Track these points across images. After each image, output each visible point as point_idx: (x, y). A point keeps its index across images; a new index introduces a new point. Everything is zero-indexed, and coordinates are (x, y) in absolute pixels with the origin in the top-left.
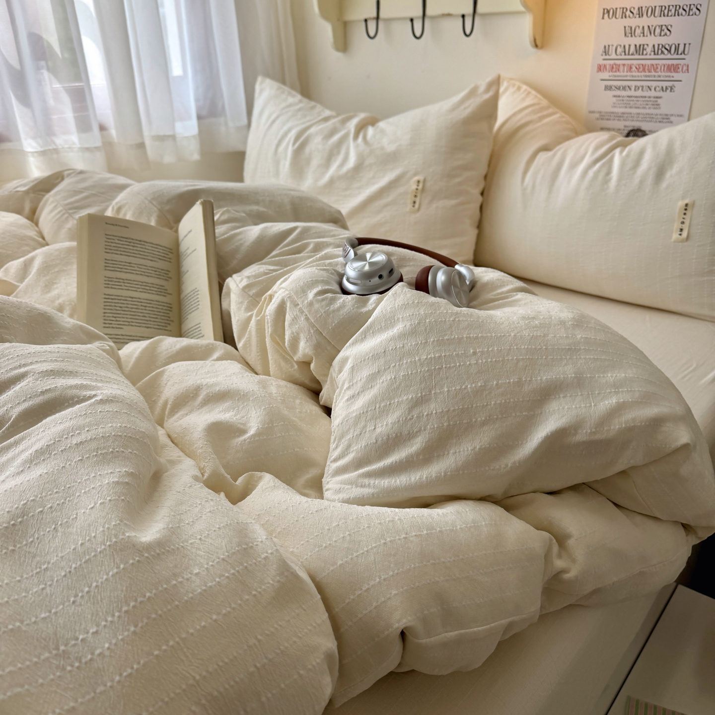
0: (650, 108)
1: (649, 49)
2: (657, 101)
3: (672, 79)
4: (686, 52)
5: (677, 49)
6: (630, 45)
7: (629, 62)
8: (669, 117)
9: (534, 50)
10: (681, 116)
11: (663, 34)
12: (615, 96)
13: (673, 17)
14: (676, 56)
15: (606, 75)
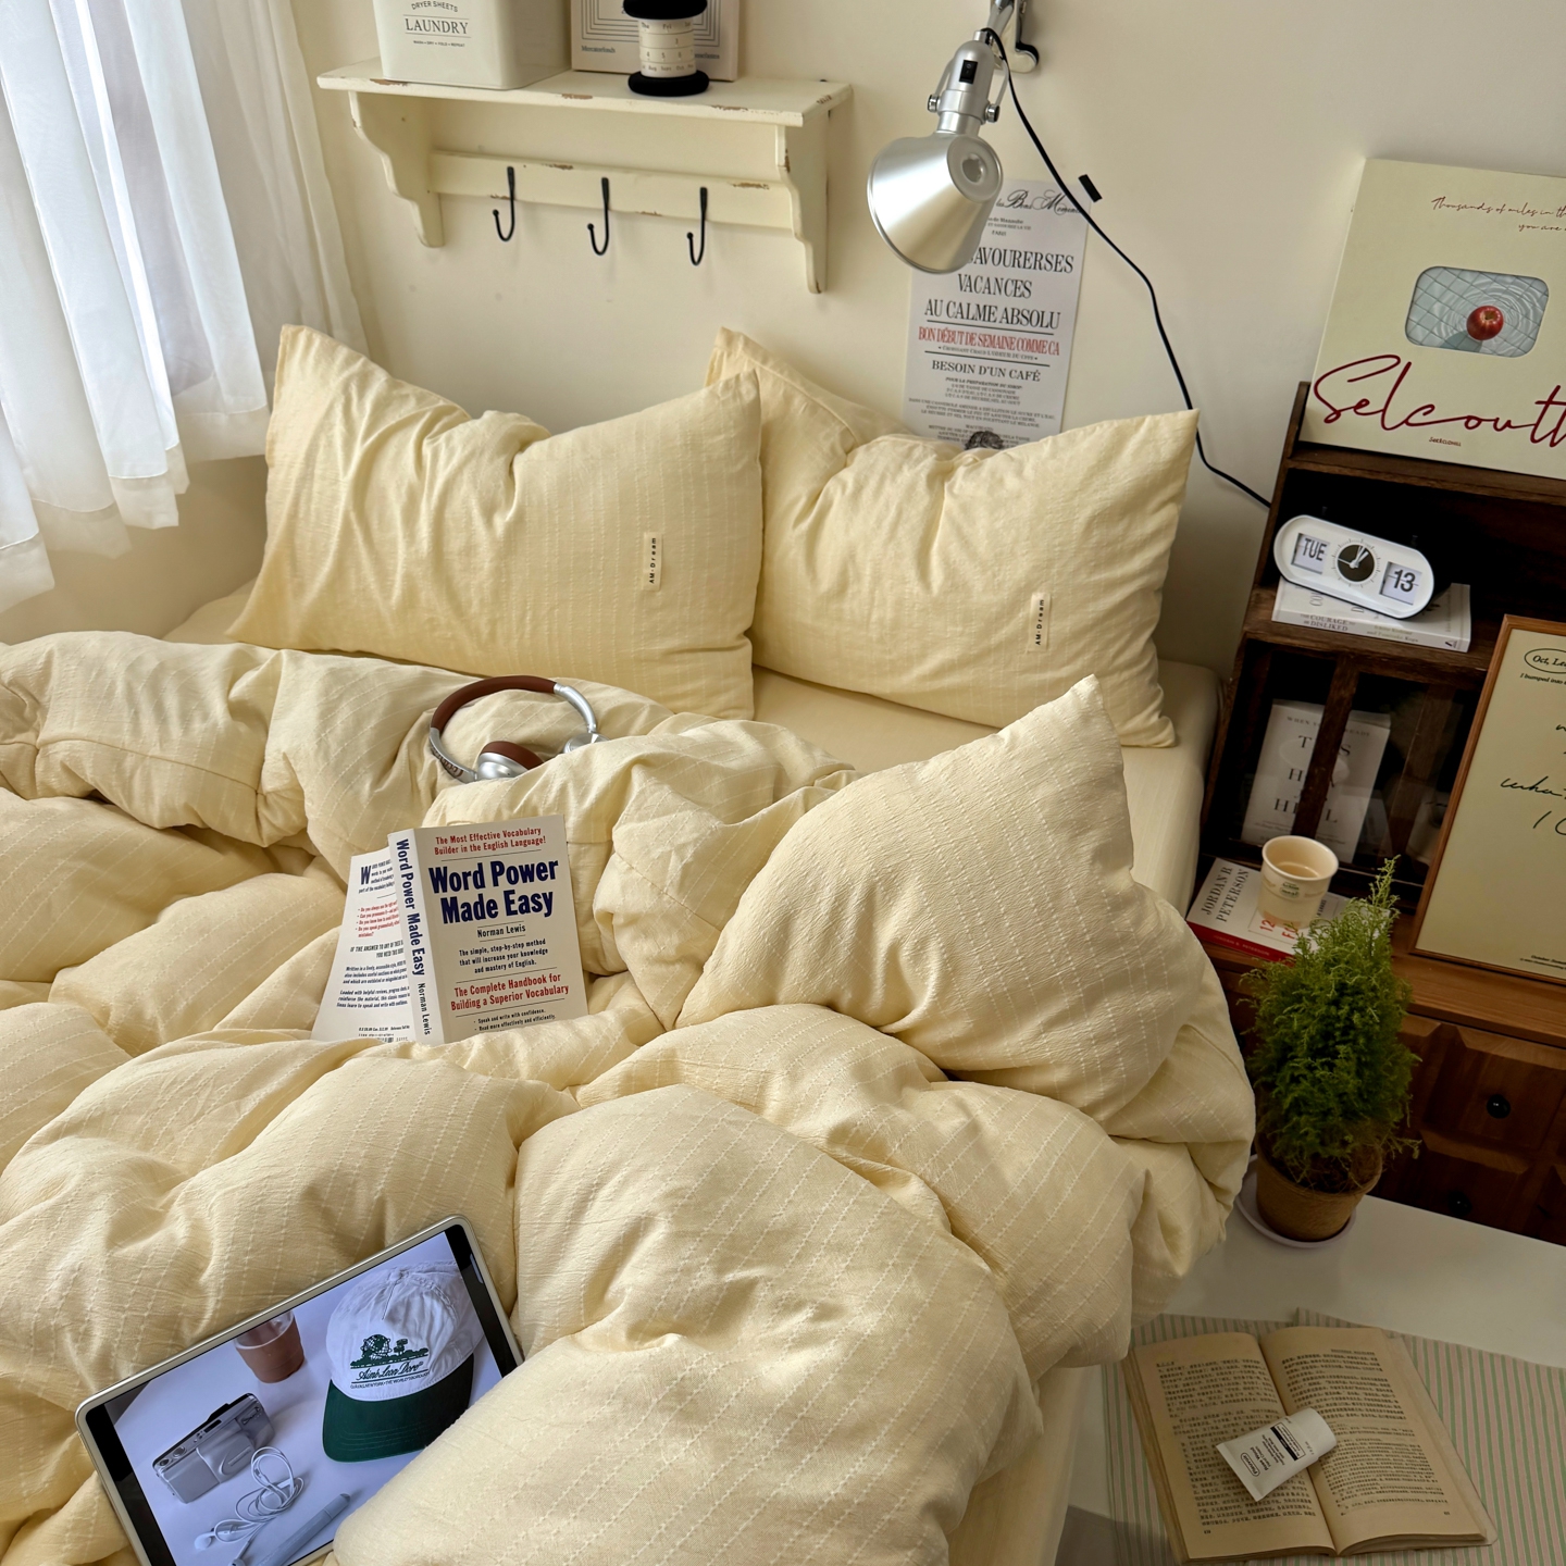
0: (1003, 402)
1: (999, 314)
2: (1014, 392)
3: (1034, 361)
4: (1054, 325)
5: (1040, 318)
6: (969, 305)
7: (971, 330)
8: (1033, 417)
9: (813, 297)
10: (1051, 417)
11: (1018, 294)
12: (952, 379)
13: (1032, 270)
14: (1038, 329)
15: (934, 345)
